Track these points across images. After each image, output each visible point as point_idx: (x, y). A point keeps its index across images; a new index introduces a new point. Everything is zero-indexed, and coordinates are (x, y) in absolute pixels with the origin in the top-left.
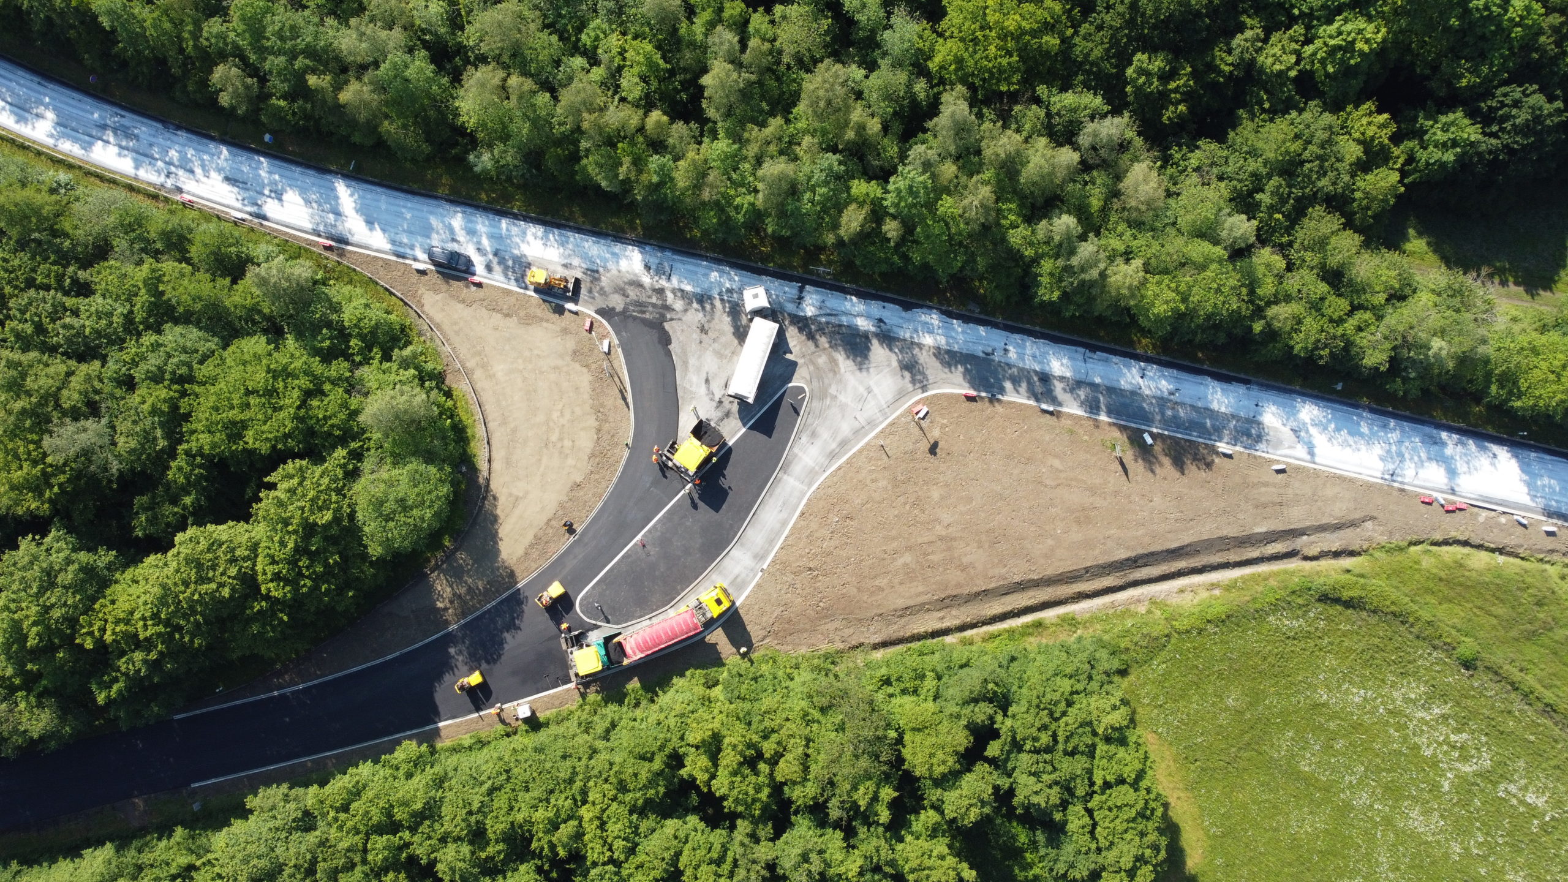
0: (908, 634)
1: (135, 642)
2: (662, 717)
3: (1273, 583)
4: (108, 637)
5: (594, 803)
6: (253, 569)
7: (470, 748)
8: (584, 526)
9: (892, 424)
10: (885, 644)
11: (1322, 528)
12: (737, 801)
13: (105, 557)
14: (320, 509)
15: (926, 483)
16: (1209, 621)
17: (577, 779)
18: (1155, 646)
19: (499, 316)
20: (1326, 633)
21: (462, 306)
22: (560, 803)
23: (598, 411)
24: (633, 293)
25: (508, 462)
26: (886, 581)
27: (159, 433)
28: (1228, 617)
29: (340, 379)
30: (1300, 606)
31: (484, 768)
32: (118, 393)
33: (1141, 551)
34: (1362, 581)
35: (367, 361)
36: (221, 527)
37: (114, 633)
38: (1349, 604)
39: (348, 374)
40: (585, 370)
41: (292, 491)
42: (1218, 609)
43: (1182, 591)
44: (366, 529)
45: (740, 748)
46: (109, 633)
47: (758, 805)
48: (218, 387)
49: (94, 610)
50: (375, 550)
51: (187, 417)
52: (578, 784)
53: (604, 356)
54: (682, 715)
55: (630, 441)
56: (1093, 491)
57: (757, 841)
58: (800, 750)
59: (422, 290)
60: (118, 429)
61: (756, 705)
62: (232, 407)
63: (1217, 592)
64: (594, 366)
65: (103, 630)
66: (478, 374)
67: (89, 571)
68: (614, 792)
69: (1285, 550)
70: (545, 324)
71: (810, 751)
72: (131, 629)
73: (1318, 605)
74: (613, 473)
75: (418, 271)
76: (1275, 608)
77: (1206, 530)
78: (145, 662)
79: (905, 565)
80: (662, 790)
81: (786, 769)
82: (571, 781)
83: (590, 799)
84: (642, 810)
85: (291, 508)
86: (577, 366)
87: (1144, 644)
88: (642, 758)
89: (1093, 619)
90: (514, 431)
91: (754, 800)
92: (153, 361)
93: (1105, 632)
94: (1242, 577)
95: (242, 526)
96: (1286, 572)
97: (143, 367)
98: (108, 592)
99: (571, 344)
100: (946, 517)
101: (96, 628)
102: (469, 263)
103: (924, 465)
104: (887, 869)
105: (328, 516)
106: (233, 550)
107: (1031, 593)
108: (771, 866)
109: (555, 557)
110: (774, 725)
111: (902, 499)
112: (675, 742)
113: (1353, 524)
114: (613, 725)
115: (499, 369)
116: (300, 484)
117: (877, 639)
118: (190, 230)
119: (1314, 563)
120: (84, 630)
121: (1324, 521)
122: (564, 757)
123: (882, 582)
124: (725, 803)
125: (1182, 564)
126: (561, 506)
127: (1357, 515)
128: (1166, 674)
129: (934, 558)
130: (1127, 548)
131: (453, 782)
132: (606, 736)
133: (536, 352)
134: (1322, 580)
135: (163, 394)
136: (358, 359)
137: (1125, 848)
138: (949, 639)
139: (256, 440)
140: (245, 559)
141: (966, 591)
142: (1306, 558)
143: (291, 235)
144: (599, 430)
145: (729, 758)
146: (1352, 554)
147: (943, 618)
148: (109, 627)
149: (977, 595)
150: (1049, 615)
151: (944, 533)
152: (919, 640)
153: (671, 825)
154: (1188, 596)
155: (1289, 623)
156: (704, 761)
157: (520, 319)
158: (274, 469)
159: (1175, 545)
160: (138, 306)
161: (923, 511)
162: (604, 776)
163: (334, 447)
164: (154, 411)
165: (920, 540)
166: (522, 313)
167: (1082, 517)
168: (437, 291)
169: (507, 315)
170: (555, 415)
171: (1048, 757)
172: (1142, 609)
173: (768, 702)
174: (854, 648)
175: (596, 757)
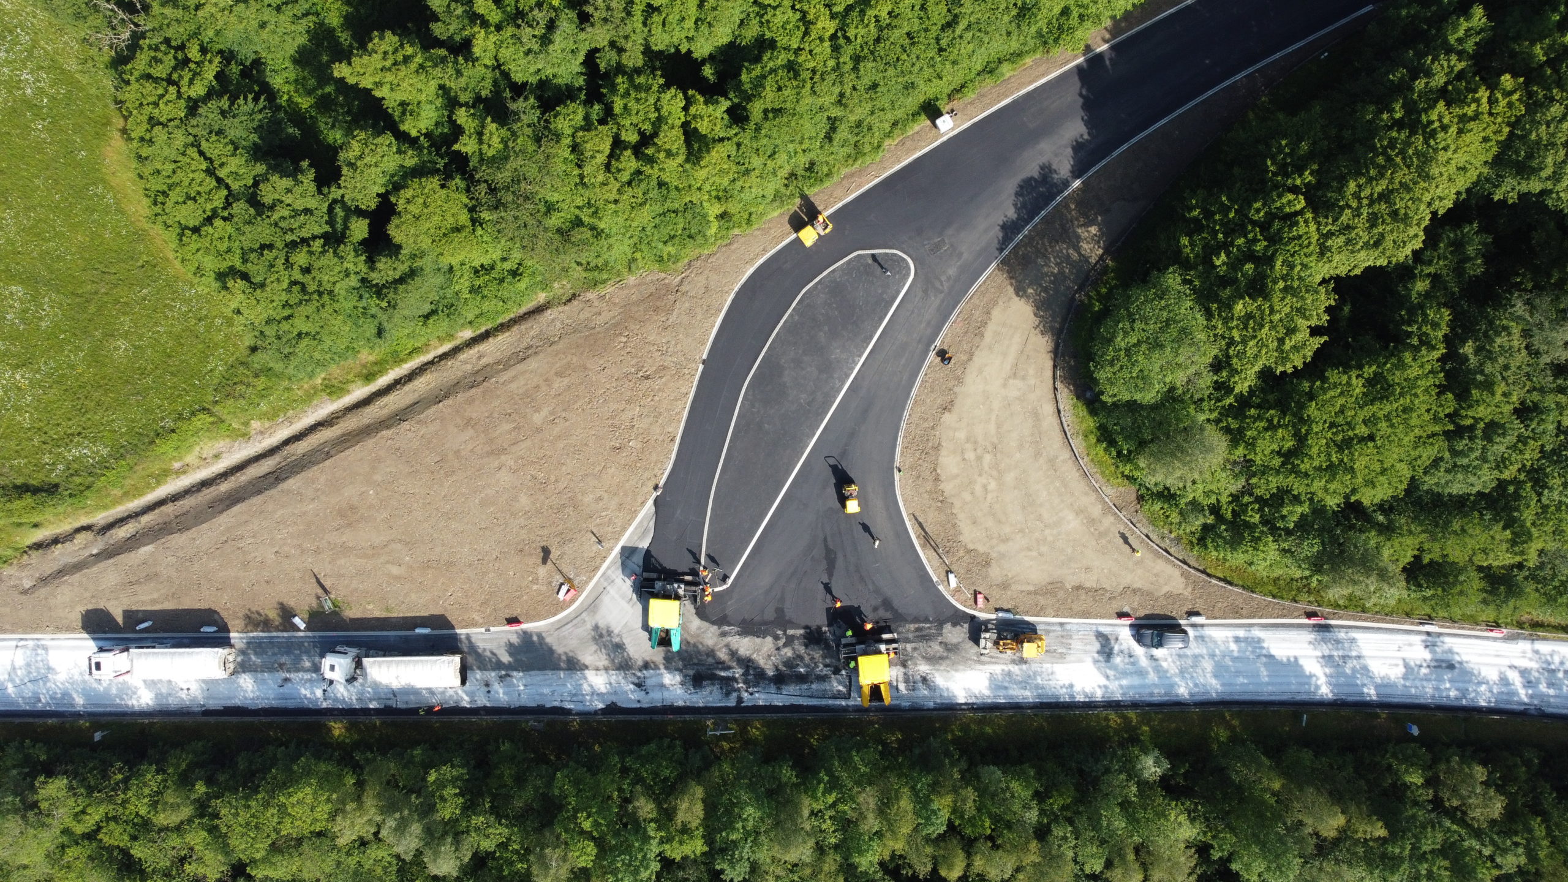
0: (515, 328)
1: (1448, 95)
2: (771, 164)
3: (117, 492)
4: (1483, 94)
5: (821, 39)
6: (1319, 224)
7: (1000, 61)
8: (927, 363)
9: (596, 569)
10: (539, 310)
11: (78, 567)
12: (648, 89)
13: (1509, 189)
14: (1249, 316)
15: (539, 512)
16: (173, 431)
17: (850, 65)
18: (228, 388)
19: (1088, 585)
20: (38, 450)
21: (1136, 586)
22: (862, 31)
23: (943, 502)
24: (936, 648)
25: (1036, 415)
26: (556, 385)
27: (1473, 361)
28: (152, 442)
29: (1263, 473)
30: (77, 473)
31: (971, 47)
32: (1536, 397)
33: (273, 492)
34: (15, 520)
35: (1235, 498)
36: (1370, 263)
37: (1477, 101)
38: (24, 489)
39: (1254, 481)
40: (971, 546)
41: (1291, 331)
42: (165, 447)
43: (217, 456)
44: (1189, 304)
45: (662, 155)
46: (1484, 100)
47: (621, 89)
48: (1412, 435)
49: (1509, 124)
50: (1173, 279)
51: (1442, 390)
52: (845, 58)
53: (954, 567)
54: (747, 172)
55: (897, 476)
56: (344, 550)
57: (612, 44)
58: (587, 170)
59: (1187, 592)
60: (1524, 352)
61: (658, 209)
62: (1387, 417)
63: (177, 465)
64: (961, 553)
65: (1492, 101)
66: (1096, 510)
67: (1524, 170)
68: (800, 59)
69: (113, 531)
70: (1031, 588)
71: (576, 171)
72: (1457, 111)
73: (57, 480)
74: (908, 433)
75: (1197, 614)
76: (105, 464)
77: (206, 534)
78: (1429, 74)
79: (538, 410)
80: (744, 77)
81: (599, 144)
82: (857, 59)
83: (827, 44)
84: (764, 45)
85: (1287, 310)
86: (981, 549)
87: (239, 387)
88: (778, 112)
89: (309, 398)
90: (1037, 455)
91: (627, 94)
92: (1499, 448)
93: (288, 389)
94: (153, 489)
95: (1342, 271)
96: (106, 507)
97: (1511, 439)
98: (1495, 150)
99: (995, 573)
100: (505, 478)
101: (1503, 103)
102: (1139, 638)
103: (546, 532)
104: (443, 52)
105: (1239, 308)
106: (1348, 242)
107: (386, 412)
108: (584, 19)
109: (953, 317)
110: (630, 191)
111: (561, 486)
112: (746, 138)
113: (44, 580)
114: (829, 138)
115: (1073, 523)
116: (1281, 341)
117: (549, 314)
118: (1485, 602)
119: (77, 525)
120: (1516, 96)
121: (77, 576)
122: (874, 86)
123: (558, 384)
124: (662, 81)
125: (224, 487)
126: (959, 380)
127: (43, 592)
128: (204, 358)
129: (507, 427)
130: (289, 492)
131: (1006, 18)
132: (833, 124)
133: (1034, 554)
134: (60, 509)
135: (1481, 411)
136: (1246, 499)
137: (166, 152)
138: (468, 334)
139: (1349, 384)
140: (1330, 235)
141: (460, 397)
142: (87, 528)
143: (1360, 619)
144: (937, 479)
145: (672, 138)
146: (38, 546)
147: (479, 358)
148: (1485, 106)
149: (447, 396)
150: (360, 392)
151: (503, 457)
152: (502, 325)
153: (722, 35)
154: (208, 452)
155: (84, 451)
156: (703, 127)
157: (1062, 587)
158: (1318, 353)
159: (236, 509)
160: (1533, 503)
161: (534, 478)
162: (817, 77)
163: (1251, 391)
164: (1488, 386)
165: (528, 443)
166: (1061, 594)
167: (349, 516)
168: (1169, 596)
169: (1078, 588)
170: (993, 485)
171: (290, 237)
172: (255, 424)
173: (645, 216)
174: (574, 296)
175: (834, 98)
